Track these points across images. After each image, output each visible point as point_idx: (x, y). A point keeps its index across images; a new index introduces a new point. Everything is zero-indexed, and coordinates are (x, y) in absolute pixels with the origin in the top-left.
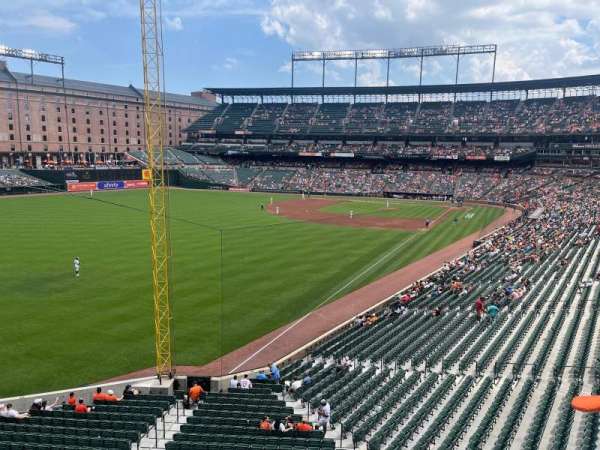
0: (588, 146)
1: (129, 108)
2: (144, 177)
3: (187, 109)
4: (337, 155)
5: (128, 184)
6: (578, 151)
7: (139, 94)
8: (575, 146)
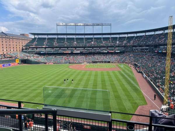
0: (137, 48)
1: (3, 39)
2: (16, 62)
3: (24, 40)
4: (75, 52)
5: (12, 64)
6: (135, 49)
7: (6, 35)
8: (134, 48)
